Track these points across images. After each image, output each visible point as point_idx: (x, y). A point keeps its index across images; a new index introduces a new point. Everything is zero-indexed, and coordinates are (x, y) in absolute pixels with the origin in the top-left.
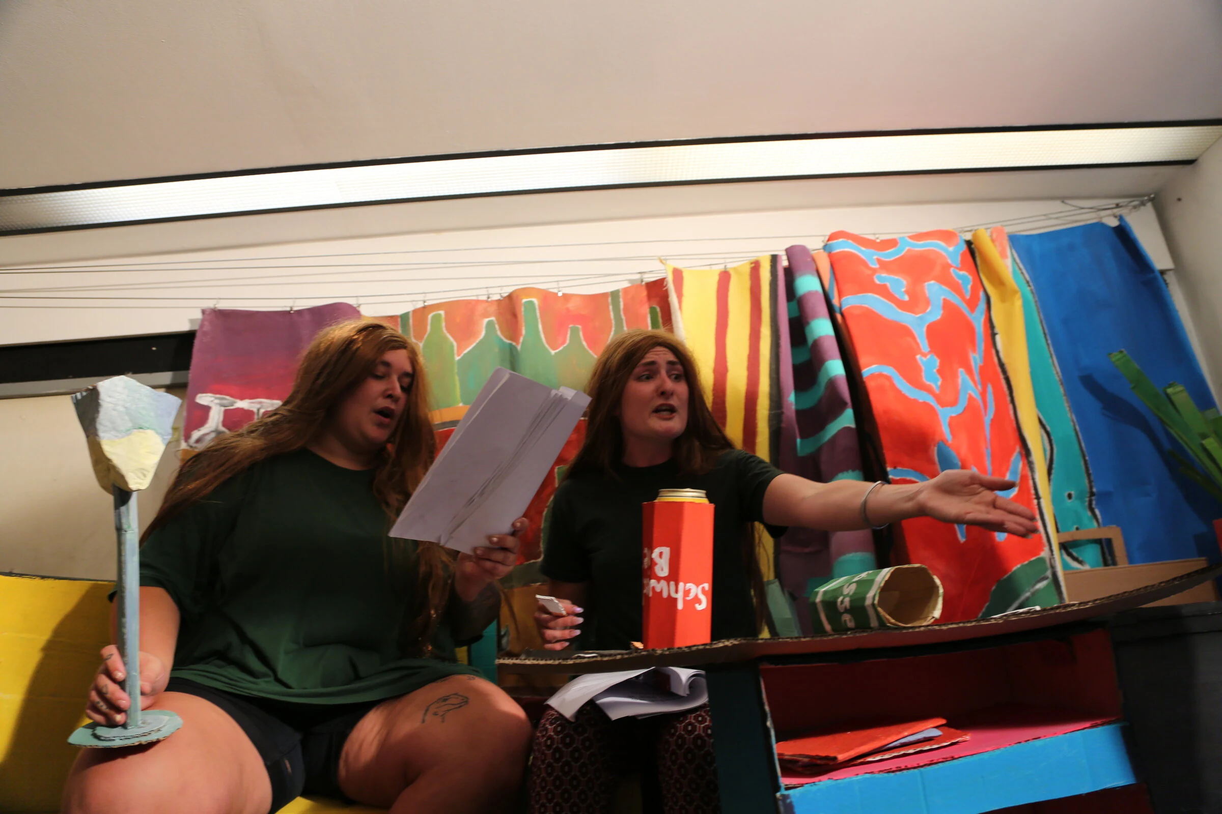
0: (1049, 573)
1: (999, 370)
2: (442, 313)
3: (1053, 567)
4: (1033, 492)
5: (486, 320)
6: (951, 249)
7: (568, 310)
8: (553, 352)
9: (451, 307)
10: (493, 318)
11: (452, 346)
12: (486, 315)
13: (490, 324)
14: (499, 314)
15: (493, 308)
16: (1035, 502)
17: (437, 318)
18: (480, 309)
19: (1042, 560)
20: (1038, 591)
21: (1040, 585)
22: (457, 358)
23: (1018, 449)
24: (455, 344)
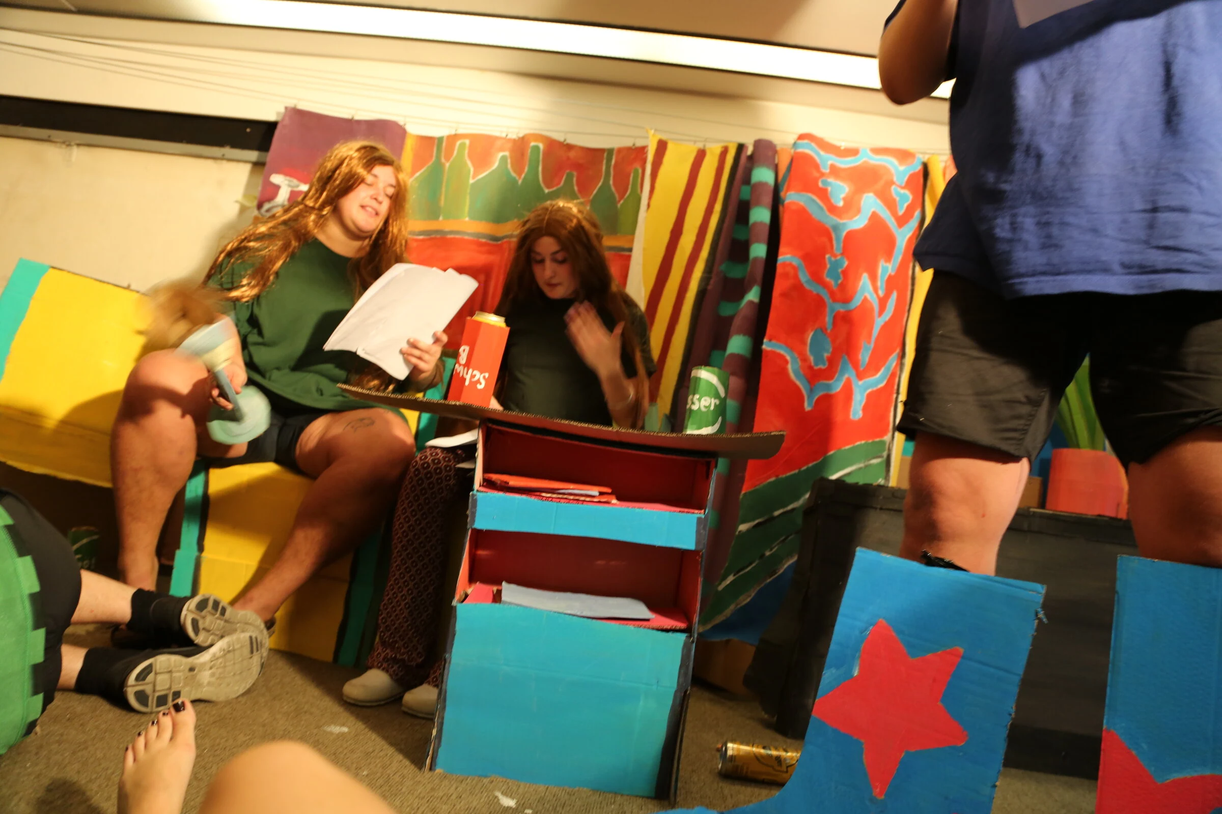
0: (885, 454)
1: (910, 282)
2: (467, 142)
3: (890, 450)
4: (896, 387)
5: (501, 154)
6: (902, 168)
7: (568, 158)
8: (546, 191)
9: (476, 139)
10: (507, 153)
11: (469, 171)
12: (502, 150)
13: (504, 159)
14: (512, 151)
15: (509, 145)
16: (895, 396)
17: (463, 145)
18: (498, 143)
19: (883, 443)
20: (870, 465)
21: (875, 461)
22: (471, 181)
23: (898, 350)
24: (472, 170)
